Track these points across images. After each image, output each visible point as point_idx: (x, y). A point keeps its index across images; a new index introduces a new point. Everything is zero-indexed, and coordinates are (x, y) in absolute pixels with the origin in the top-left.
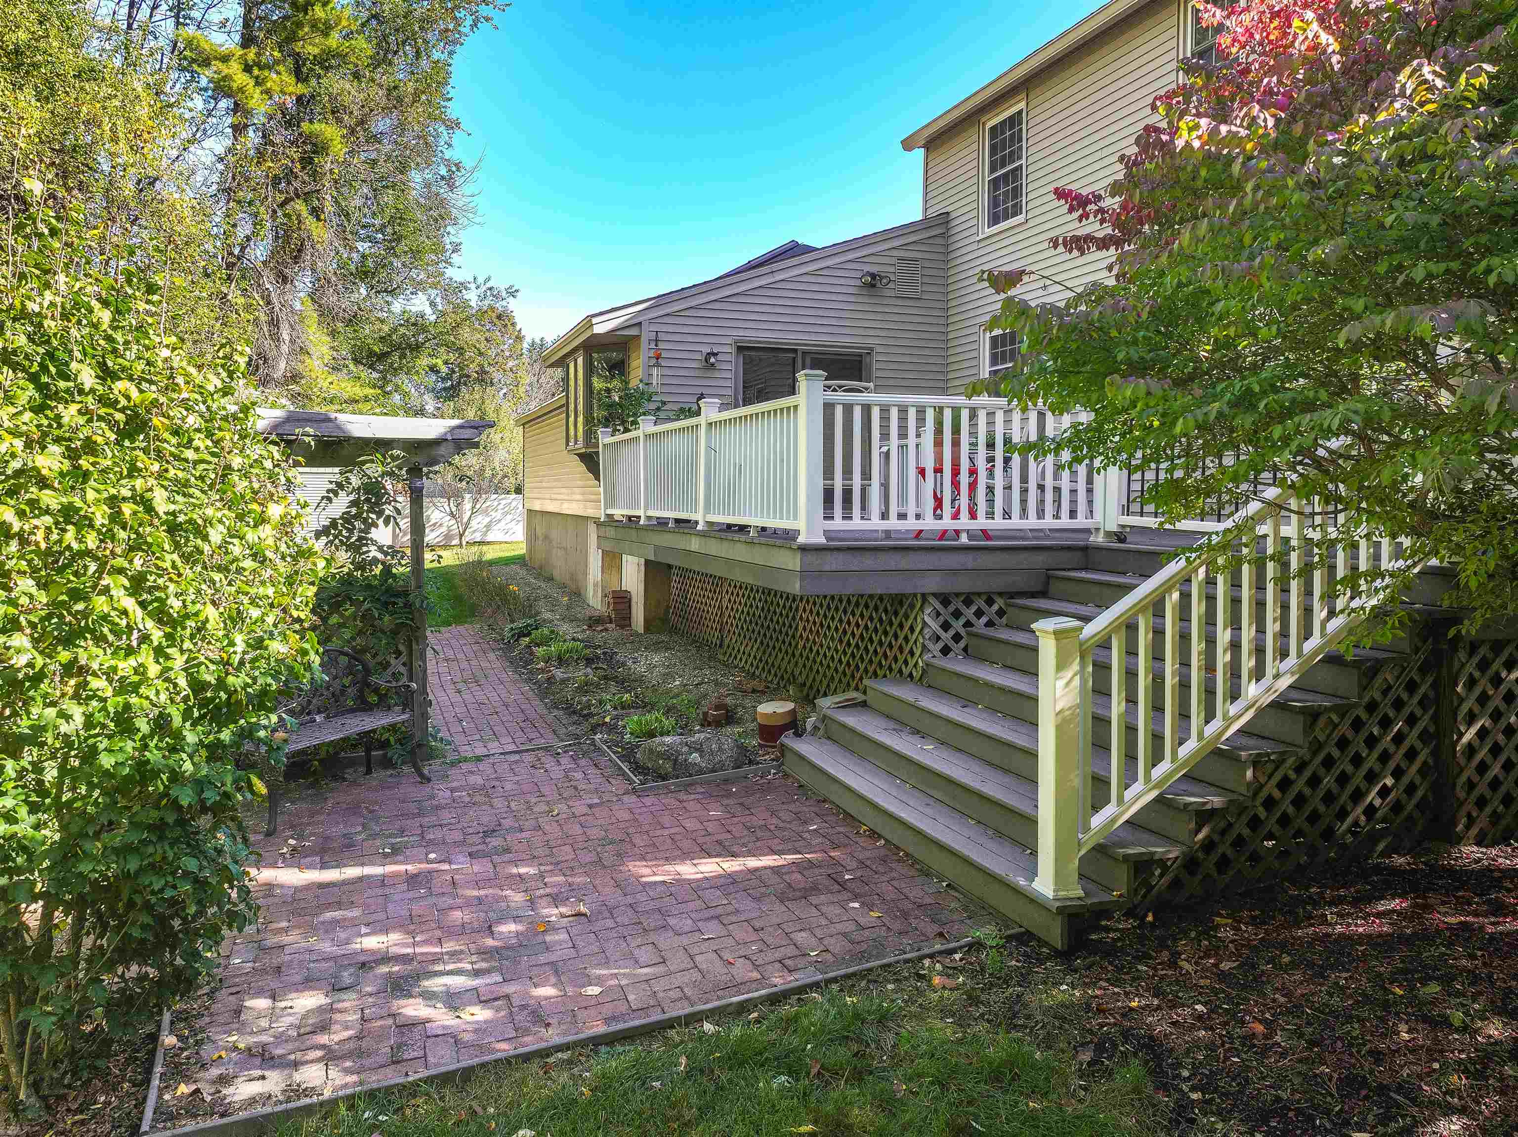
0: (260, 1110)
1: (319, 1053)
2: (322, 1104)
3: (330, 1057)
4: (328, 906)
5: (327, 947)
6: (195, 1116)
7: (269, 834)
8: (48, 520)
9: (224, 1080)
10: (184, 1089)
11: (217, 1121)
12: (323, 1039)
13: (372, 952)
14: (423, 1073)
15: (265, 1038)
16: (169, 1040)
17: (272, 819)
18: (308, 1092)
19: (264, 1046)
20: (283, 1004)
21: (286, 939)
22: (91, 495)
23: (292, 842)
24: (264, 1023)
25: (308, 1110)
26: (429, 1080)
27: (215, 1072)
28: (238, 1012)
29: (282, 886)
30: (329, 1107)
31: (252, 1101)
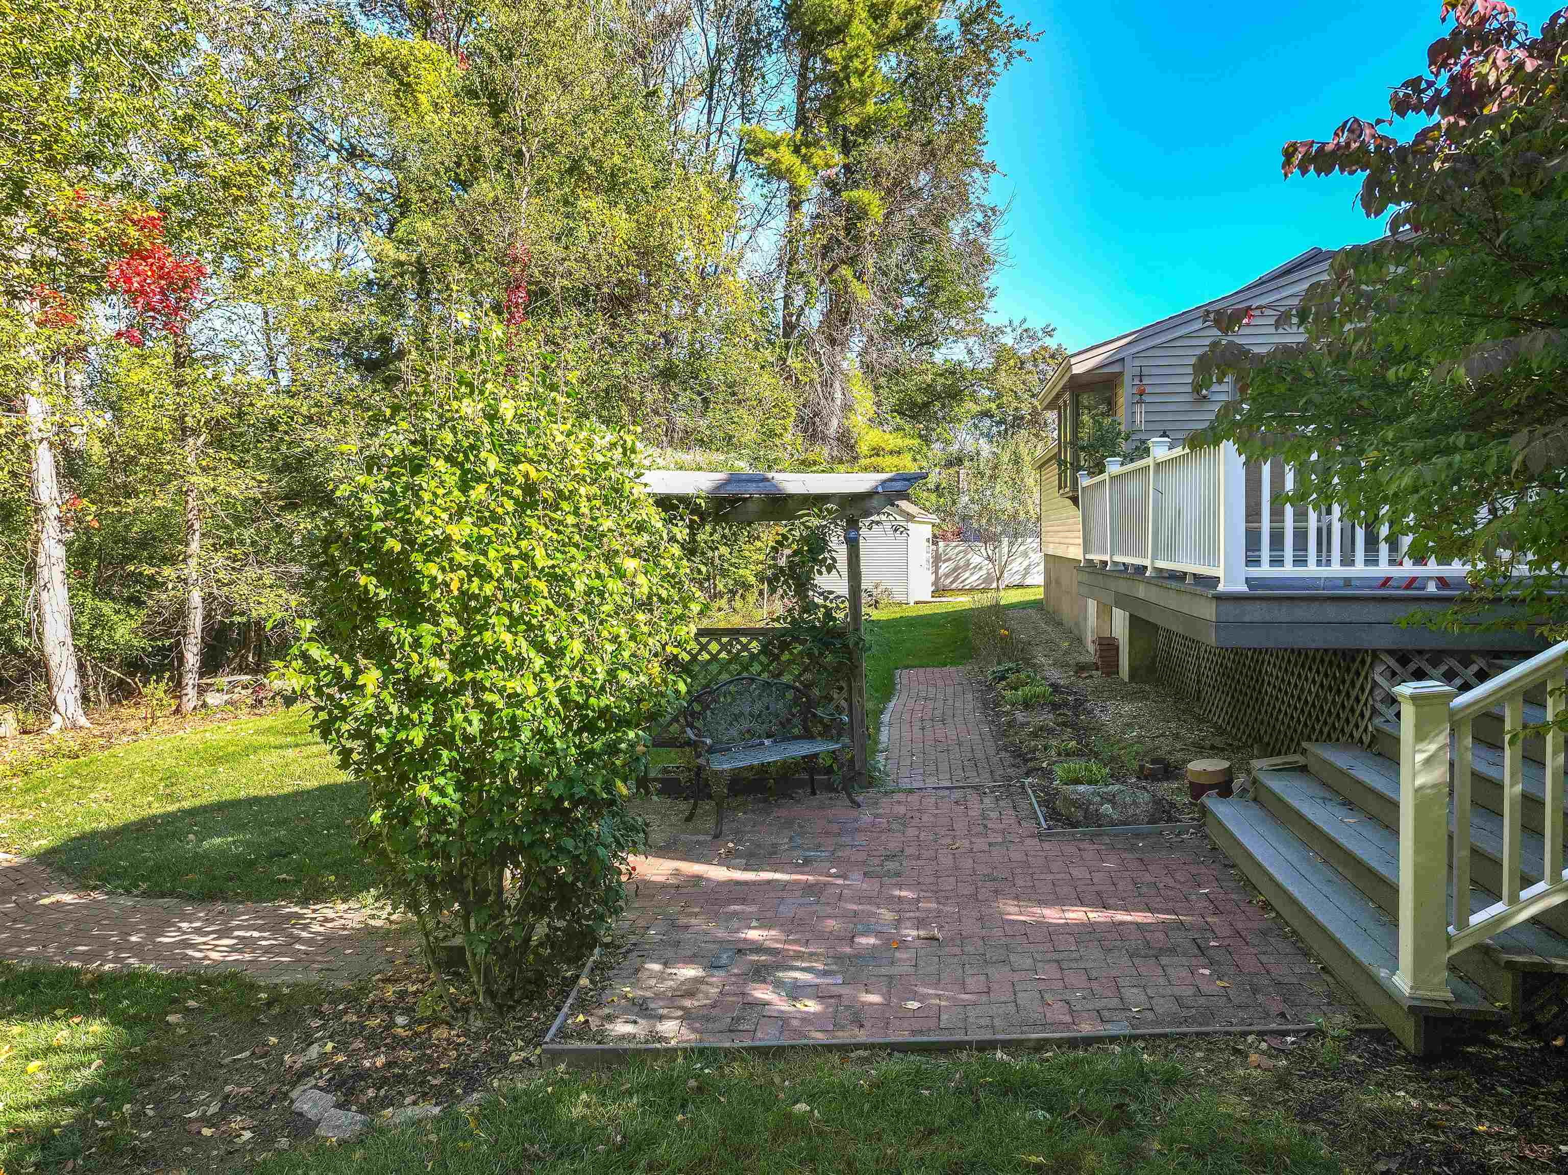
0: (626, 1045)
1: (680, 1013)
2: (667, 1050)
3: (687, 1017)
4: (735, 901)
5: (721, 934)
6: (581, 1039)
7: (716, 837)
8: (462, 573)
9: (610, 1018)
10: (581, 1018)
11: (593, 1045)
12: (687, 1003)
13: (753, 942)
14: (748, 1043)
15: (648, 994)
16: (584, 981)
17: (719, 823)
18: (661, 1039)
19: (645, 999)
20: (669, 971)
21: (693, 921)
22: (492, 554)
23: (731, 845)
24: (652, 982)
25: (656, 1053)
26: (749, 1049)
27: (607, 1011)
28: (637, 970)
29: (708, 880)
30: (671, 1053)
31: (623, 1037)
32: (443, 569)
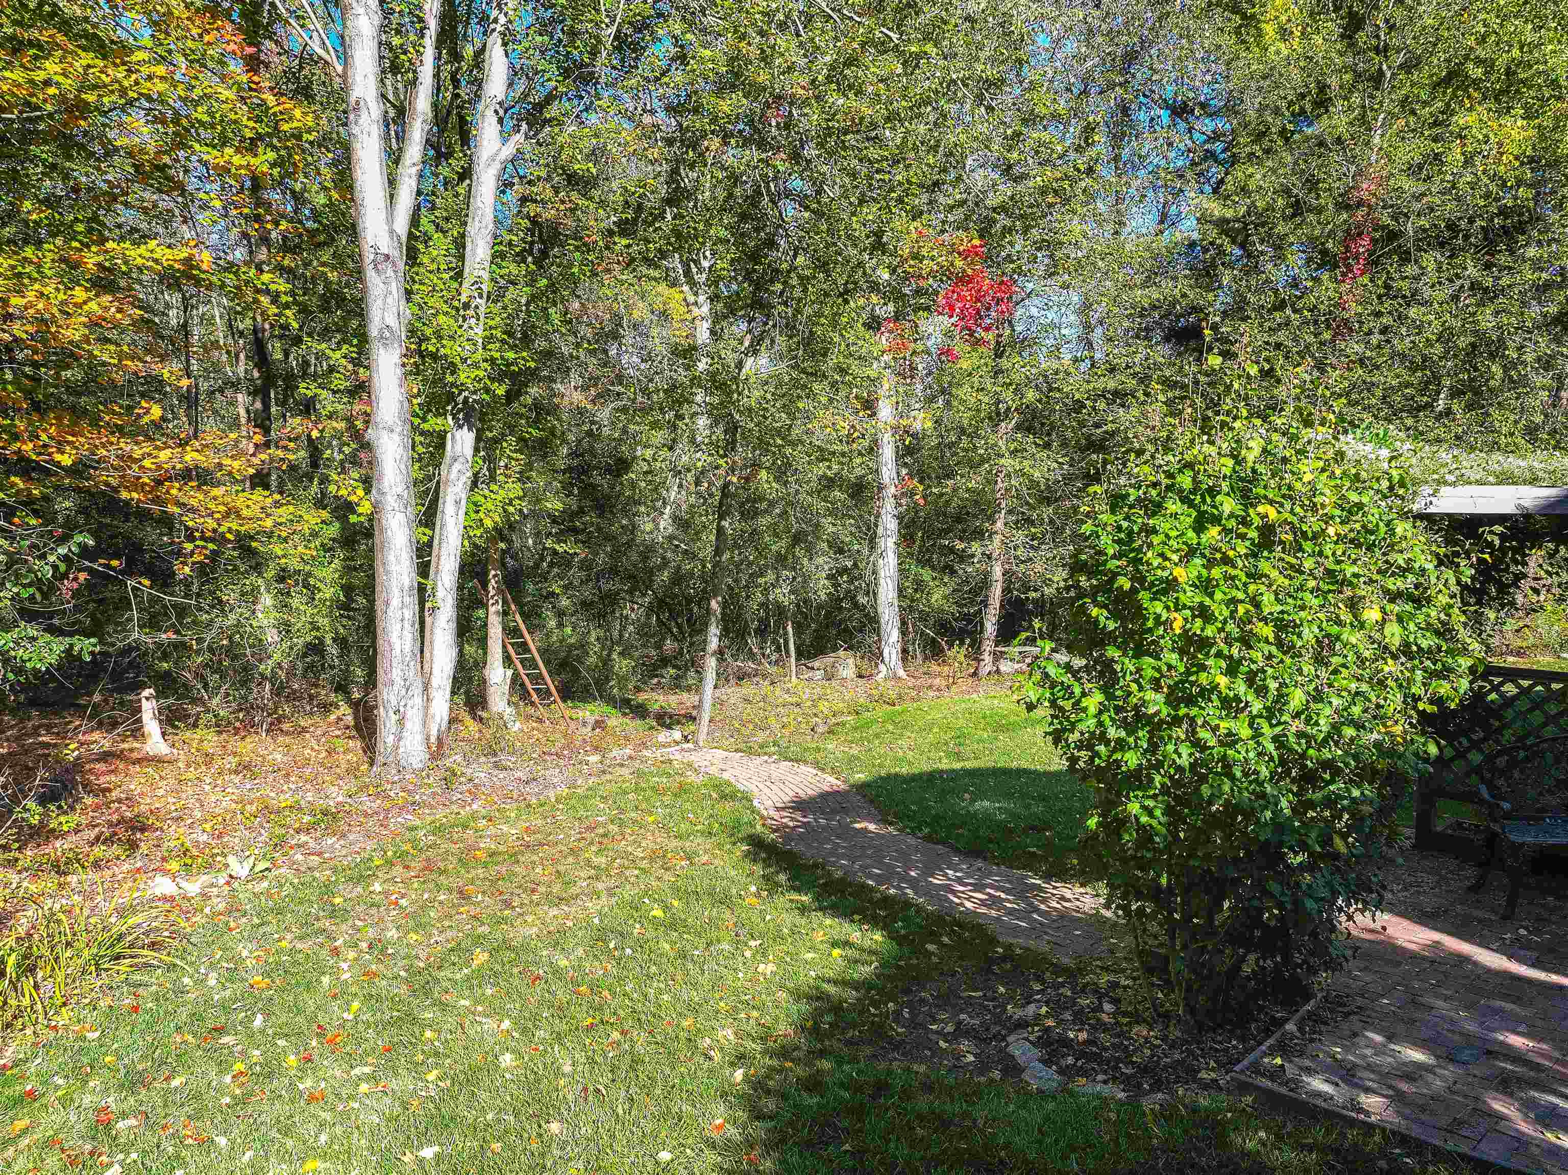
0: (1320, 1102)
1: (1391, 1093)
2: (1364, 1123)
3: (1398, 1098)
4: (1506, 997)
5: (1471, 1027)
6: (1273, 1081)
7: (1504, 918)
9: (1309, 1071)
10: (1278, 1061)
11: (1283, 1090)
12: (1404, 1086)
13: (1509, 1046)
14: (1464, 1149)
15: (1359, 1061)
16: (1290, 1027)
17: (1512, 903)
18: (1360, 1110)
19: (1355, 1065)
20: (1392, 1046)
21: (1440, 1003)
23: (1522, 932)
24: (1368, 1052)
25: (1352, 1123)
26: (1463, 1156)
27: (1307, 1063)
28: (1355, 1035)
29: (1476, 963)
30: (1369, 1128)
31: (1319, 1094)
32: (1168, 608)
